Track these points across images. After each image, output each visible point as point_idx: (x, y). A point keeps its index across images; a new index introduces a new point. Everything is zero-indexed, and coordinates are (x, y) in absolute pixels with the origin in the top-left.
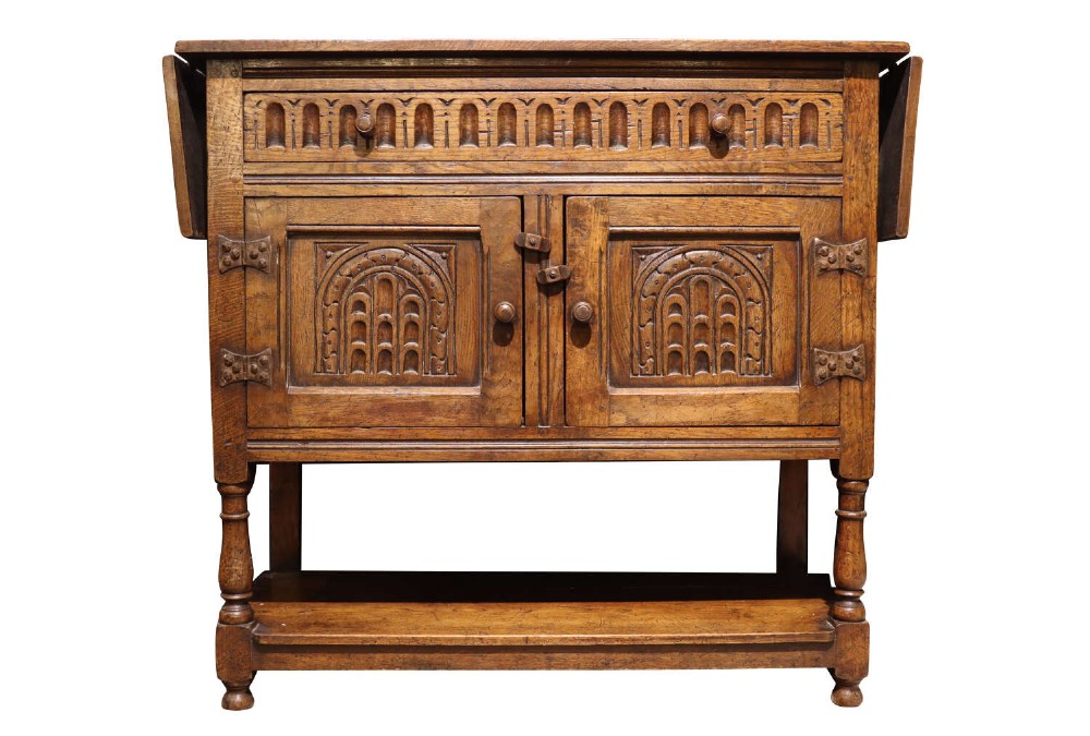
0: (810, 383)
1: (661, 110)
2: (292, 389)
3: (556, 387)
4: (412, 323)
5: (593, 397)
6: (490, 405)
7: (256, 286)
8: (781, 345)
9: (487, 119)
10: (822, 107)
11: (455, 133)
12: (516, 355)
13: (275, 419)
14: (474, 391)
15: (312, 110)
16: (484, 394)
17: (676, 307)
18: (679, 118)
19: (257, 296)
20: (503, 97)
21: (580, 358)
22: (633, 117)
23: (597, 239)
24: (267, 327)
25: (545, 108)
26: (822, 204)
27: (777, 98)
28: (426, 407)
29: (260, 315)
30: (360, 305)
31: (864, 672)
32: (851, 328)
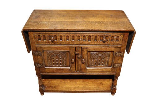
0: (113, 67)
1: (96, 37)
2: (46, 68)
3: (80, 68)
4: (60, 60)
5: (84, 69)
6: (71, 70)
7: (39, 57)
8: (110, 63)
9: (70, 38)
10: (120, 37)
11: (66, 39)
12: (74, 65)
13: (44, 71)
14: (69, 68)
15: (44, 36)
16: (70, 68)
17: (96, 59)
18: (98, 38)
19: (39, 58)
20: (73, 35)
21: (83, 65)
22: (92, 37)
23: (86, 52)
24: (41, 61)
25: (79, 36)
26: (118, 48)
27: (113, 35)
28: (63, 70)
29: (40, 60)
30: (53, 58)
31: (115, 93)
32: (119, 62)
